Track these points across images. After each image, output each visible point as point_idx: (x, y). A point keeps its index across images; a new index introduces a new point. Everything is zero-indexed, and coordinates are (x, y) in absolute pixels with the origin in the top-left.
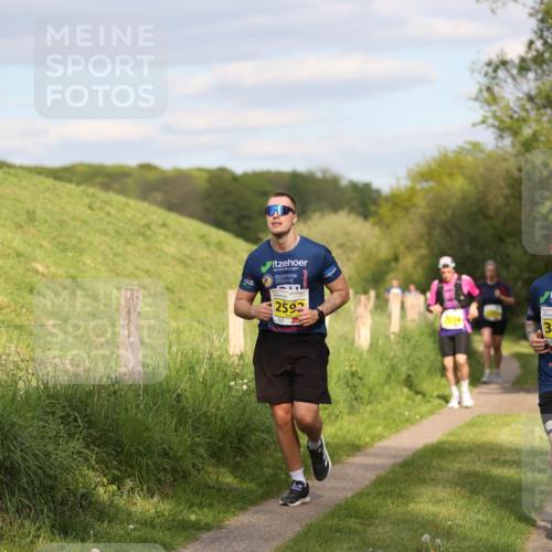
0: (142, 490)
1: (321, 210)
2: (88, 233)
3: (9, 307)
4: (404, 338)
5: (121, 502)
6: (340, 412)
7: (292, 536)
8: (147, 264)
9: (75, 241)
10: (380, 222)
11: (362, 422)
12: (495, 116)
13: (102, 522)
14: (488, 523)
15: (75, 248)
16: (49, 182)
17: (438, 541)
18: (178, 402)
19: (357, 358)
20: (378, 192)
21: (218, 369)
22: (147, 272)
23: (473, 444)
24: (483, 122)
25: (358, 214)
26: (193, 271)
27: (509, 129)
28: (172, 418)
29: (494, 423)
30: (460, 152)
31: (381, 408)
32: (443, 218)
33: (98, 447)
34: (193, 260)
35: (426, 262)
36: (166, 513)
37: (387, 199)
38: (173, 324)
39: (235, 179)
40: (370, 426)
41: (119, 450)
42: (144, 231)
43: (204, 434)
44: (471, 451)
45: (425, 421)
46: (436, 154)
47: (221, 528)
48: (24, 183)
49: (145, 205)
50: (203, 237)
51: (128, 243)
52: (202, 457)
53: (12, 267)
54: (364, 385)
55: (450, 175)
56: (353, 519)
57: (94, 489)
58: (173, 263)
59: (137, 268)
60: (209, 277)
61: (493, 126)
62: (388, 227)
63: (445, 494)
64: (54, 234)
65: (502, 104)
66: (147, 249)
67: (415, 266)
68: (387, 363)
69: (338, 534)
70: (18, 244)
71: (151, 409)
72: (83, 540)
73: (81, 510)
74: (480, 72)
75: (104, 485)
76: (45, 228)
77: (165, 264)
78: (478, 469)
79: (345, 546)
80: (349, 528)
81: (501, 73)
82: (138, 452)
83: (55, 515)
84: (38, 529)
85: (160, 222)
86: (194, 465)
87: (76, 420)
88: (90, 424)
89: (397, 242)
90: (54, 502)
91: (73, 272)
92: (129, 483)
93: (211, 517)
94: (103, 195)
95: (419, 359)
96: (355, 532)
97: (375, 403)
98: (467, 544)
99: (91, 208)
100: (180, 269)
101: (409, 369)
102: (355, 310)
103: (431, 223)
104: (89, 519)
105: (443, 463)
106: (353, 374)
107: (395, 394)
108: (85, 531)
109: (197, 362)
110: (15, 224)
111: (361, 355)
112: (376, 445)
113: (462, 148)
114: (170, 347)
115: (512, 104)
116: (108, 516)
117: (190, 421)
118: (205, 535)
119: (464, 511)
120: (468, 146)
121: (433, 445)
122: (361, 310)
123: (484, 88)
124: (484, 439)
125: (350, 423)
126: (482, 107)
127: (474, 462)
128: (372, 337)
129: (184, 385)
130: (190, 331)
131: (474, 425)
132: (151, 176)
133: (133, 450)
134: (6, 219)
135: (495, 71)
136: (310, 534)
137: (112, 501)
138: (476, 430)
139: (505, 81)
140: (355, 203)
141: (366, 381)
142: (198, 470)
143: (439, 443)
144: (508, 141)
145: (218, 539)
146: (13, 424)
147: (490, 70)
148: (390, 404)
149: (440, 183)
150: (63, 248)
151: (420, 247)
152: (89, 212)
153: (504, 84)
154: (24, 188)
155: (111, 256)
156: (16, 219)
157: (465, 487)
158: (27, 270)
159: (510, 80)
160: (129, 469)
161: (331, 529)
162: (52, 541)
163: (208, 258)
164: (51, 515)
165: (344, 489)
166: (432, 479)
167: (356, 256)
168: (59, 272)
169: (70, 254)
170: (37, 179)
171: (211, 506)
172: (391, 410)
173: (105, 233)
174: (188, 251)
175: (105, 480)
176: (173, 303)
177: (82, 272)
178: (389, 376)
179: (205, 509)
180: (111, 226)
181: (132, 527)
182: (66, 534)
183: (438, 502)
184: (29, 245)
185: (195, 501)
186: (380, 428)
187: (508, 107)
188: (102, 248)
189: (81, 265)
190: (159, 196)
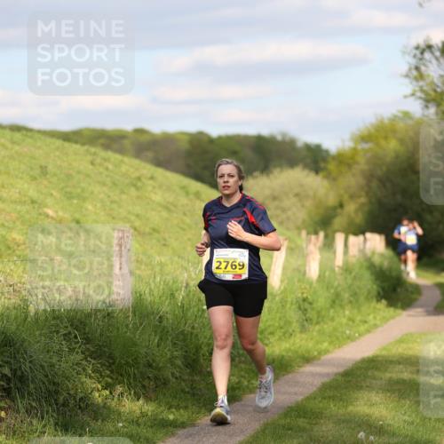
0: (130, 394)
1: (281, 166)
2: (90, 184)
3: (24, 244)
4: (346, 270)
5: (113, 404)
6: (293, 331)
7: (252, 433)
8: (138, 209)
9: (79, 190)
10: (328, 176)
11: (312, 339)
12: (422, 90)
13: (97, 421)
14: (413, 423)
15: (79, 197)
16: (59, 143)
17: (372, 438)
18: (160, 322)
19: (308, 287)
20: (327, 151)
21: (194, 295)
22: (137, 216)
23: (402, 358)
24: (413, 95)
25: (311, 169)
26: (175, 215)
27: (434, 100)
28: (155, 336)
29: (419, 340)
30: (394, 119)
31: (328, 327)
32: (379, 173)
33: (95, 359)
34: (175, 206)
35: (366, 209)
36: (150, 414)
37: (334, 158)
38: (158, 258)
39: (211, 141)
40: (317, 343)
41: (111, 361)
42: (136, 183)
43: (182, 349)
44: (400, 363)
45: (362, 339)
46: (373, 121)
47: (193, 425)
48: (39, 144)
49: (136, 162)
50: (183, 188)
51: (123, 192)
52: (179, 367)
53: (28, 212)
54: (313, 309)
55: (386, 138)
56: (302, 420)
57: (90, 394)
58: (160, 209)
59: (129, 213)
60: (188, 220)
61: (420, 98)
62: (335, 179)
63: (377, 399)
64: (62, 185)
65: (428, 81)
66: (138, 197)
67: (356, 211)
68: (332, 291)
69: (290, 432)
70: (32, 193)
71: (138, 328)
72: (80, 436)
73: (79, 411)
74: (409, 54)
75: (98, 390)
76: (54, 180)
77: (153, 210)
78: (405, 378)
79: (295, 441)
80: (299, 426)
81: (427, 55)
82: (127, 363)
83: (58, 415)
84: (44, 426)
85: (149, 175)
86: (173, 374)
87: (76, 337)
88: (88, 340)
89: (342, 192)
90: (57, 404)
91: (77, 216)
92: (119, 389)
93: (186, 417)
94: (103, 154)
95: (359, 288)
96: (303, 430)
97: (322, 324)
98: (395, 440)
99: (92, 163)
100: (165, 214)
101: (351, 296)
102: (307, 247)
103: (369, 177)
104: (86, 418)
105: (376, 373)
106: (304, 300)
107: (338, 316)
108: (82, 428)
109: (177, 291)
110: (31, 176)
111: (311, 284)
112: (323, 358)
113: (395, 116)
114: (155, 277)
115: (436, 80)
116: (101, 416)
117: (170, 338)
118: (181, 432)
119: (393, 413)
120: (400, 115)
121: (368, 358)
122: (311, 247)
123: (413, 67)
124: (411, 353)
125: (301, 340)
126: (411, 83)
127: (402, 372)
128: (320, 270)
129: (165, 308)
130: (172, 264)
131: (403, 342)
132: (143, 138)
133: (123, 362)
134: (23, 173)
135: (422, 53)
136: (267, 432)
137: (105, 403)
138: (404, 345)
139: (430, 62)
140: (308, 161)
141: (314, 305)
142: (176, 378)
143: (373, 357)
144: (432, 110)
145: (190, 435)
146: (24, 341)
147: (418, 52)
148: (334, 324)
149: (377, 144)
150: (69, 196)
151: (360, 197)
152: (91, 167)
153: (429, 64)
154: (39, 148)
155: (108, 203)
156: (31, 173)
157: (394, 393)
158: (40, 214)
159: (434, 61)
160: (120, 378)
161: (284, 427)
162: (55, 436)
163: (187, 205)
164: (55, 415)
165: (296, 394)
166: (367, 386)
167: (308, 203)
168: (67, 216)
169: (75, 201)
170: (49, 140)
171: (186, 408)
172: (335, 329)
173: (104, 184)
174: (171, 200)
175: (100, 386)
176: (159, 241)
177: (84, 216)
178: (334, 302)
179: (182, 411)
180: (109, 179)
181: (121, 425)
182: (67, 430)
183: (372, 405)
184: (42, 193)
185: (173, 403)
186: (326, 344)
187: (432, 83)
188: (102, 196)
189: (83, 210)
190: (150, 154)
